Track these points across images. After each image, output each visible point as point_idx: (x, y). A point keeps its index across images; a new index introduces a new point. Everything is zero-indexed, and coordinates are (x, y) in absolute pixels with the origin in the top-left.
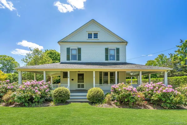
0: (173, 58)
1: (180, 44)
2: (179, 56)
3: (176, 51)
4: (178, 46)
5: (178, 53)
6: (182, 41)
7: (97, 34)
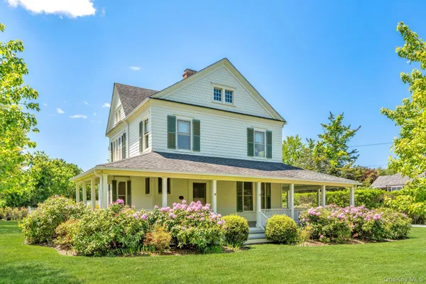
0: (314, 149)
1: (328, 122)
2: (326, 147)
3: (320, 136)
4: (325, 126)
5: (323, 140)
6: (331, 117)
7: (231, 92)
